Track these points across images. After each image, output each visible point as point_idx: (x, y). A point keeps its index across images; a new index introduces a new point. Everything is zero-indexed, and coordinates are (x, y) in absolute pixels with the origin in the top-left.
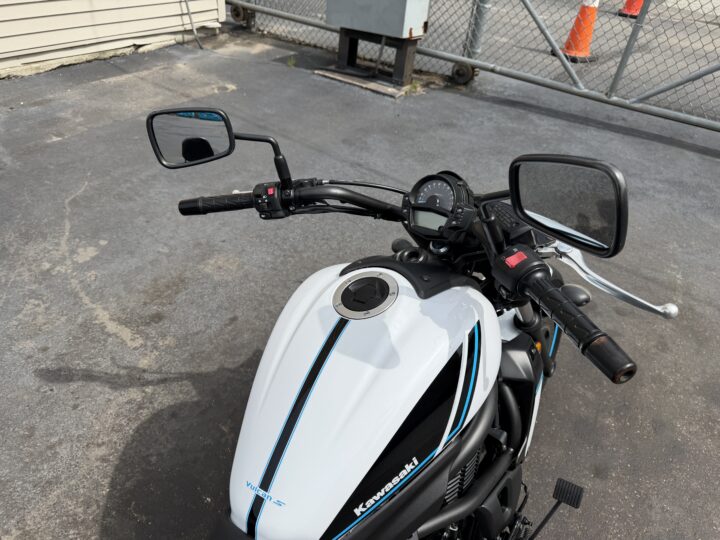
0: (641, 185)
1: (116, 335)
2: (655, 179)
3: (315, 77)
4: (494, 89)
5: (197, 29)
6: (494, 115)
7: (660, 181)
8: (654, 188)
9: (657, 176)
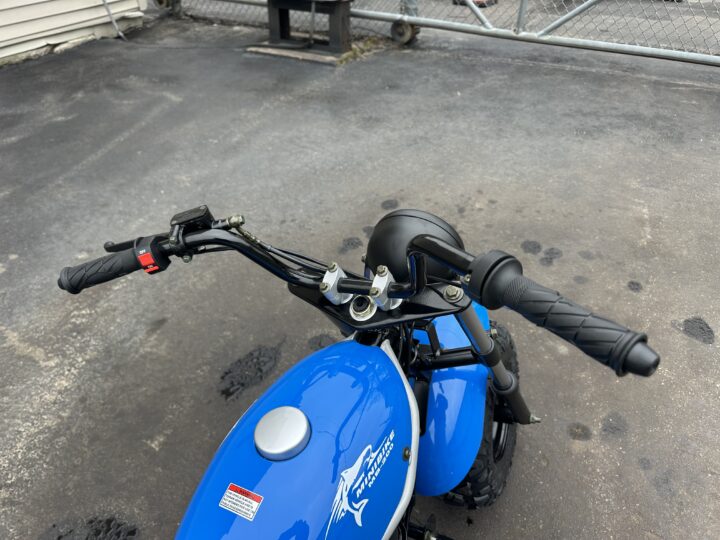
0: (597, 124)
1: (27, 357)
2: (611, 116)
3: (247, 55)
4: (437, 46)
5: (117, 21)
6: (440, 71)
7: (617, 116)
8: (610, 124)
9: (614, 112)
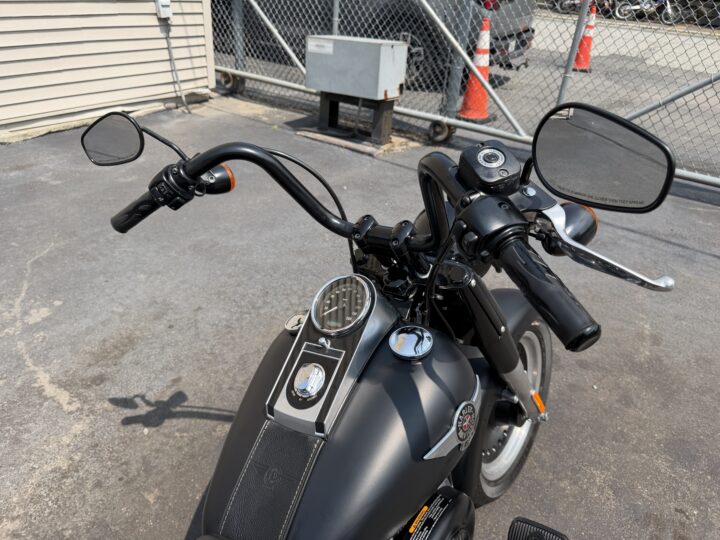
1: (52, 398)
3: (296, 138)
5: (186, 96)
